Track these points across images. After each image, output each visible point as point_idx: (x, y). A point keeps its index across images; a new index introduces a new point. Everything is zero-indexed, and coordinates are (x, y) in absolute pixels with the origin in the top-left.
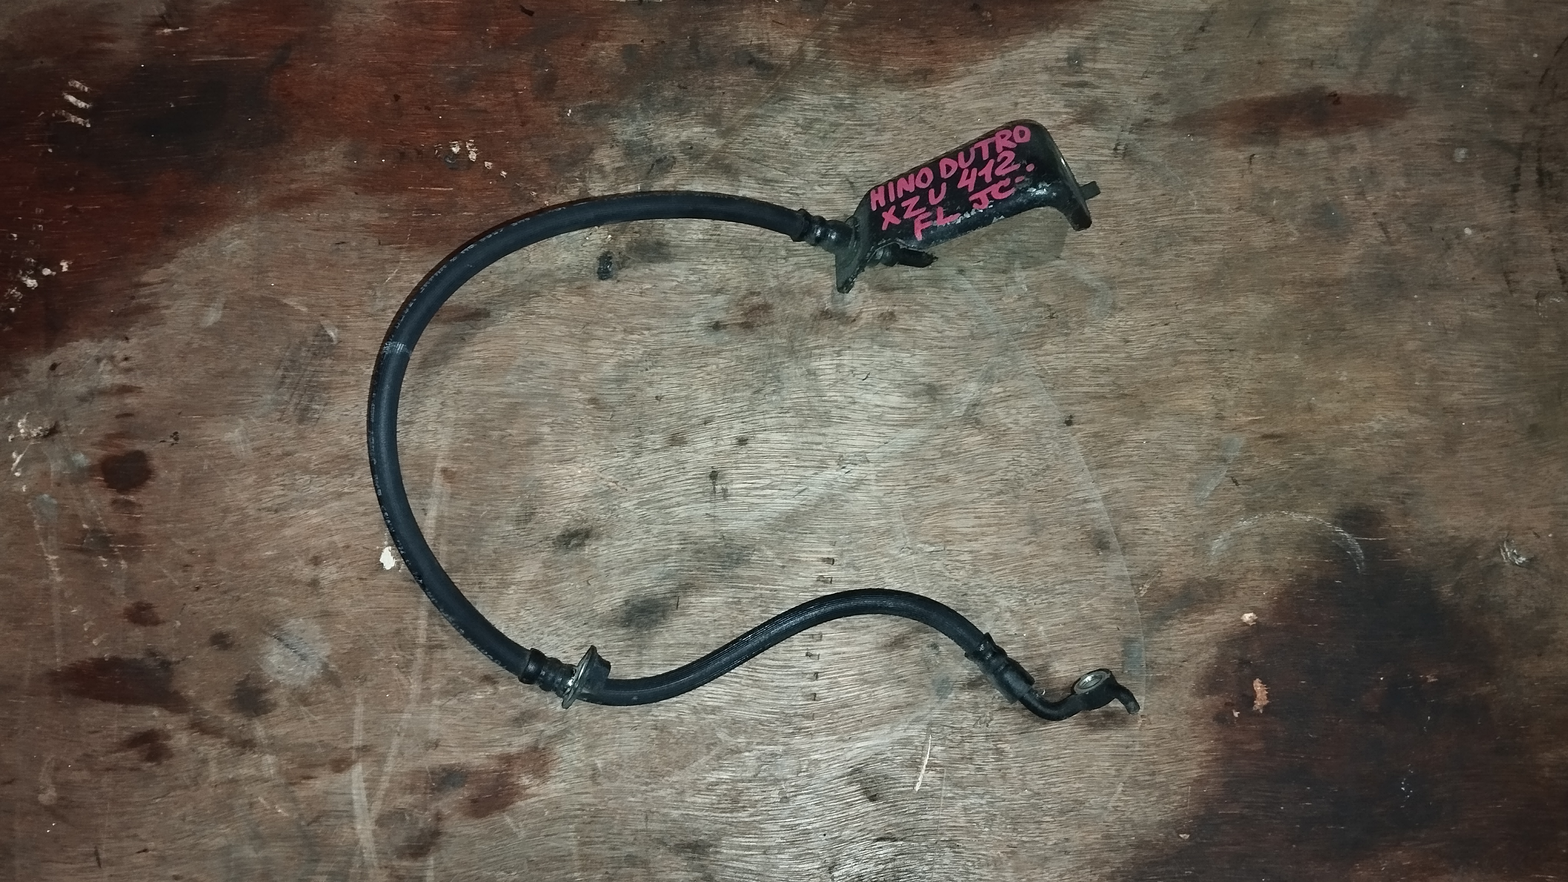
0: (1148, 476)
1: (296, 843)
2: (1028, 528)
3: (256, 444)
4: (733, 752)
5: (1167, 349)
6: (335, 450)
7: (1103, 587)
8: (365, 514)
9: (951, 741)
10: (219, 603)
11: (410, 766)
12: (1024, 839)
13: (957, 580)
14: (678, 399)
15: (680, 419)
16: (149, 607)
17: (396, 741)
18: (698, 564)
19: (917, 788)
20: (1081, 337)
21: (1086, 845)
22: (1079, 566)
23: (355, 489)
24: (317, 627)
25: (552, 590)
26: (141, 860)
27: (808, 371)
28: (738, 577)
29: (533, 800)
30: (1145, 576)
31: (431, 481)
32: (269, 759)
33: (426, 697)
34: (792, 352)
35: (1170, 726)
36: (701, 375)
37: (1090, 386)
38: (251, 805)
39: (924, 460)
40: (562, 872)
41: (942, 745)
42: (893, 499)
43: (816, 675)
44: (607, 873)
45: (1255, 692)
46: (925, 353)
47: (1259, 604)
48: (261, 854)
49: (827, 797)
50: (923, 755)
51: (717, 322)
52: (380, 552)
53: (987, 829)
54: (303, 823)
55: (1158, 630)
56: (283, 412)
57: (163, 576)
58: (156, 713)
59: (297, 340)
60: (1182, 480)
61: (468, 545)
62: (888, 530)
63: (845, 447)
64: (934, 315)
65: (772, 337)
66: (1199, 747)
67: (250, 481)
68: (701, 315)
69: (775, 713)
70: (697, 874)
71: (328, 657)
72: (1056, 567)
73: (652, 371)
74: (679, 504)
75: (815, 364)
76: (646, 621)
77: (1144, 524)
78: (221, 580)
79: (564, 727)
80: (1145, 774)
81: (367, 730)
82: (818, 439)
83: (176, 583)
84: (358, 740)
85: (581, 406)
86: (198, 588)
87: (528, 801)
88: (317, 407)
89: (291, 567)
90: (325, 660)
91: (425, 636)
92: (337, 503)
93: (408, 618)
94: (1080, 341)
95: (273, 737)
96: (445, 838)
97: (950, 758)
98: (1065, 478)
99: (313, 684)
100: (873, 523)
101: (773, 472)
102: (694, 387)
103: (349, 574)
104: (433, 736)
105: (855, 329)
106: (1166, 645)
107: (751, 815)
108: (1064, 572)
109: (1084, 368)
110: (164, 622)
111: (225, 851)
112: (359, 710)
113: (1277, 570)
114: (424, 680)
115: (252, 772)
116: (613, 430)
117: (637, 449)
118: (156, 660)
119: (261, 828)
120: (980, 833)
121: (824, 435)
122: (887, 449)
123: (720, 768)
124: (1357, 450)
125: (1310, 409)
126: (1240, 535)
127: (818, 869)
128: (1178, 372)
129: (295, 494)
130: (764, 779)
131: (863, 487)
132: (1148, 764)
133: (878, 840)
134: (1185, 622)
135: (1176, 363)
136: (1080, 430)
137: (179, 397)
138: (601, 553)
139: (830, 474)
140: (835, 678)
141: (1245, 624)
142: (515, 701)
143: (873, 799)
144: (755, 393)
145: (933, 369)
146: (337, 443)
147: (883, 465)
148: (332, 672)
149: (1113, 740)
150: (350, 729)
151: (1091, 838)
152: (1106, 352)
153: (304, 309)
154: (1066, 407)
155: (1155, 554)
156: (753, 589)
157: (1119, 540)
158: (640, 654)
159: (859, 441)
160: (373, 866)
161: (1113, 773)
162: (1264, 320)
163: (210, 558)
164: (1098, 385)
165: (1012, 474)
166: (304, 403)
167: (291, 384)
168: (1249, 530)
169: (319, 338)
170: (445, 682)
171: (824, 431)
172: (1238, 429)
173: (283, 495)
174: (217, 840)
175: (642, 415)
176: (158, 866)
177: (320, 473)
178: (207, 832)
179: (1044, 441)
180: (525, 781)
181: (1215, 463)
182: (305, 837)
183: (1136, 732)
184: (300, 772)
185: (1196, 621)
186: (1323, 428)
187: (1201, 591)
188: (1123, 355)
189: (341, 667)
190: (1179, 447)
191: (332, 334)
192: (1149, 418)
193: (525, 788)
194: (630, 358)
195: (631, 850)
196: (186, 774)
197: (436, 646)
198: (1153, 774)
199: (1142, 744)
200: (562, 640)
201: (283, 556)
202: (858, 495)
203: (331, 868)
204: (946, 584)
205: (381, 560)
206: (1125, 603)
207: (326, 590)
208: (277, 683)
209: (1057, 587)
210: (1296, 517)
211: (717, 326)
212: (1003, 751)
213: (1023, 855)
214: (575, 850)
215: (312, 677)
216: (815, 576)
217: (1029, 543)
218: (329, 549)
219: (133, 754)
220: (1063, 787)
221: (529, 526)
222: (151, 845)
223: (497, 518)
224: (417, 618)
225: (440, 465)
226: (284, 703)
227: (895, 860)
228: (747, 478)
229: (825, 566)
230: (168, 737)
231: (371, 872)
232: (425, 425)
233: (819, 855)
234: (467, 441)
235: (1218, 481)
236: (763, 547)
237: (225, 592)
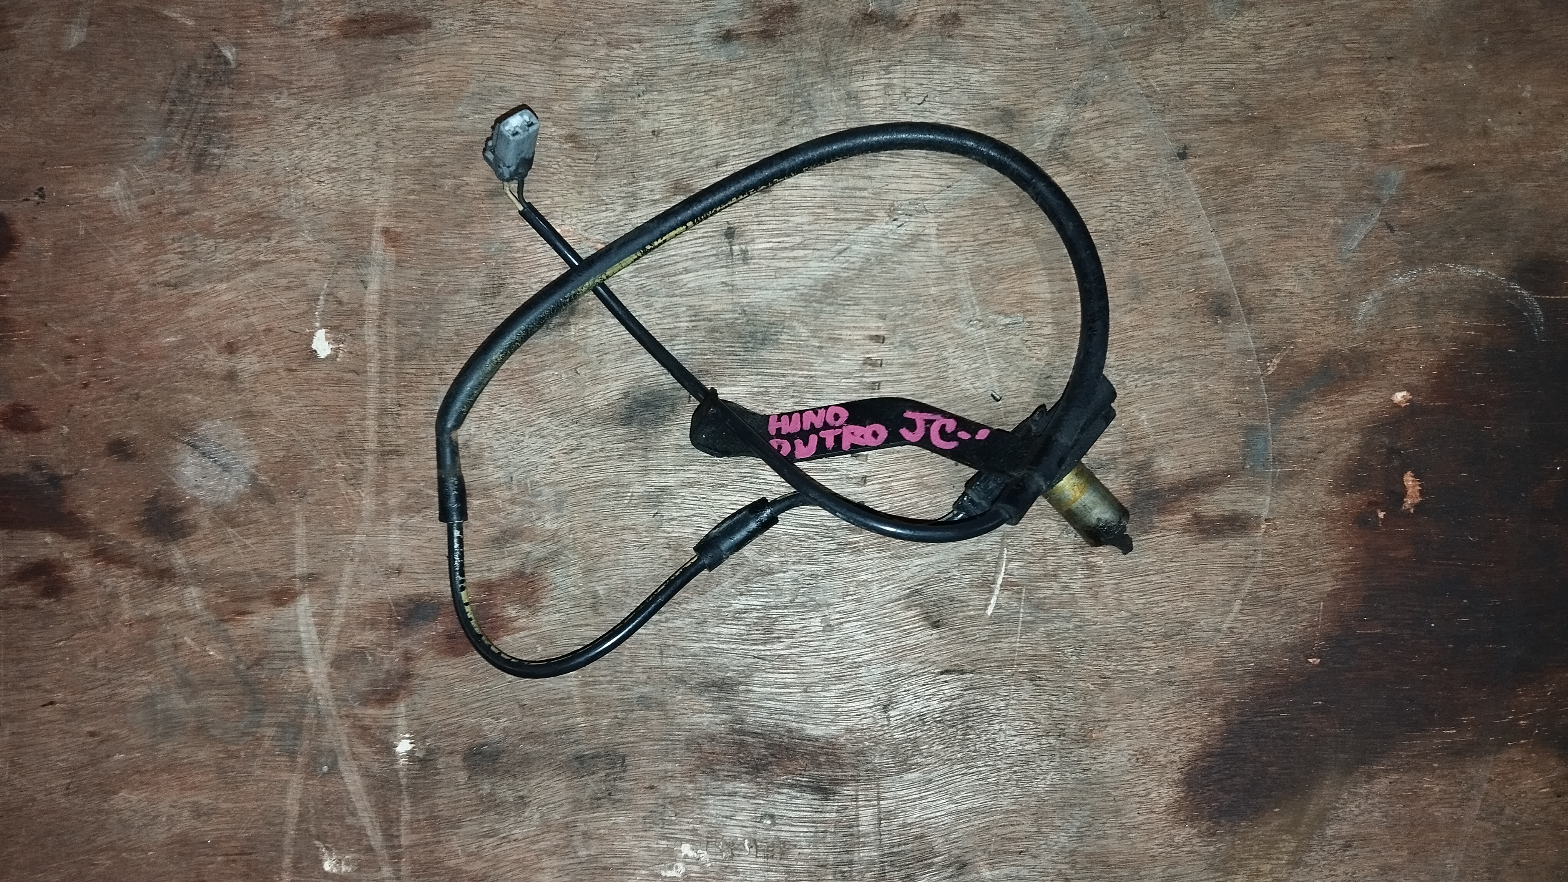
0: (1281, 223)
1: (234, 691)
2: (1128, 291)
3: (143, 200)
4: (764, 573)
5: (1309, 57)
6: (244, 206)
7: (1222, 364)
8: (288, 288)
9: (1031, 555)
10: (113, 403)
11: (369, 596)
12: (1119, 668)
13: (1038, 359)
14: (680, 133)
15: (685, 161)
16: (27, 410)
17: (349, 567)
18: (713, 345)
19: (990, 611)
20: (1200, 43)
21: (1194, 674)
22: (1192, 338)
23: (273, 257)
24: (239, 431)
25: (532, 381)
26: (47, 714)
27: (848, 94)
28: (765, 361)
29: (522, 634)
30: (1274, 349)
31: (370, 243)
32: (193, 592)
33: (382, 514)
34: (826, 69)
35: (1301, 531)
36: (710, 102)
37: (1210, 107)
38: (176, 647)
39: (997, 208)
40: (562, 717)
41: (1021, 560)
42: (958, 259)
43: (864, 480)
44: (616, 717)
45: (1405, 487)
46: (998, 67)
47: (1414, 380)
48: (194, 704)
49: (880, 624)
50: (997, 573)
51: (729, 31)
52: (311, 336)
53: (1074, 658)
54: (241, 667)
55: (1289, 415)
56: (174, 159)
57: (42, 371)
58: (48, 539)
59: (185, 65)
60: (1324, 226)
61: (423, 326)
62: (953, 299)
63: (897, 193)
64: (1010, 16)
65: (800, 50)
66: (1335, 556)
67: (139, 248)
68: (708, 21)
69: (814, 526)
70: (724, 716)
71: (256, 467)
72: (1164, 340)
73: (646, 97)
74: (686, 271)
75: (856, 85)
76: (652, 417)
77: (1275, 283)
78: (114, 374)
79: (555, 547)
80: (1269, 589)
81: (312, 555)
82: (862, 183)
83: (59, 379)
84: (301, 567)
85: (557, 145)
86: (86, 385)
87: (517, 635)
88: (216, 151)
89: (201, 357)
90: (253, 470)
91: (375, 440)
92: (252, 275)
93: (352, 419)
94: (1198, 48)
95: (195, 565)
96: (417, 681)
97: (1029, 575)
98: (1177, 227)
99: (240, 500)
100: (933, 290)
101: (806, 228)
102: (701, 118)
103: (275, 364)
104: (394, 561)
105: (908, 36)
106: (1298, 434)
107: (789, 647)
108: (1173, 346)
109: (1203, 83)
110: (47, 427)
111: (149, 701)
112: (300, 531)
113: (1438, 337)
114: (378, 493)
115: (174, 607)
116: (598, 176)
117: (631, 200)
118: (42, 475)
119: (191, 673)
120: (1066, 662)
121: (870, 178)
122: (950, 194)
123: (748, 593)
124: (1540, 186)
125: (1485, 132)
126: (1393, 295)
127: (870, 707)
128: (1323, 87)
129: (197, 264)
130: (803, 605)
131: (919, 244)
132: (1272, 576)
133: (942, 673)
134: (1323, 404)
135: (1321, 75)
136: (1196, 165)
137: (41, 142)
138: (591, 334)
139: (875, 229)
140: (887, 482)
141: (1397, 405)
142: (494, 517)
143: (935, 625)
144: (779, 124)
145: (1008, 89)
146: (246, 197)
147: (945, 215)
148: (262, 486)
149: (1230, 550)
150: (290, 555)
151: (1201, 666)
152: (1232, 62)
153: (190, 23)
154: (1179, 135)
155: (1288, 321)
156: (784, 375)
157: (1243, 305)
158: (645, 458)
159: (914, 185)
160: (331, 716)
161: (1229, 588)
162: (1432, 19)
163: (98, 346)
164: (1221, 106)
165: (1110, 223)
166: (200, 145)
167: (181, 121)
168: (1405, 288)
169: (212, 60)
170: (404, 495)
171: (869, 172)
172: (1394, 159)
173: (183, 266)
174: (138, 689)
175: (635, 156)
176: (68, 721)
177: (227, 236)
178: (125, 680)
179: (1150, 180)
180: (511, 612)
181: (1365, 204)
182: (246, 683)
183: (1258, 539)
184: (233, 606)
185: (1337, 402)
186: (1500, 157)
187: (1343, 366)
188: (1253, 66)
189: (273, 479)
190: (1321, 184)
191: (229, 55)
192: (1285, 147)
193: (512, 620)
194: (617, 80)
195: (645, 690)
196: (90, 613)
197: (389, 453)
198: (1278, 588)
199: (1265, 553)
200: (548, 443)
201: (189, 343)
202: (914, 255)
203: (281, 718)
204: (1026, 364)
205: (314, 346)
206: (1250, 383)
207: (247, 385)
208: (195, 501)
209: (1164, 365)
210: (1463, 270)
211: (727, 37)
212: (1095, 566)
213: (1118, 686)
214: (575, 692)
215: (237, 492)
216: (860, 358)
217: (1130, 311)
218: (245, 333)
219: (25, 590)
220: (1168, 606)
221: (499, 300)
222: (59, 696)
223: (458, 291)
224: (364, 418)
225: (379, 224)
226: (206, 523)
227: (963, 695)
228: (772, 236)
229: (875, 346)
230: (67, 568)
231: (329, 722)
232: (356, 173)
233: (871, 692)
234: (413, 191)
235: (1369, 227)
236: (795, 324)
237: (121, 389)
